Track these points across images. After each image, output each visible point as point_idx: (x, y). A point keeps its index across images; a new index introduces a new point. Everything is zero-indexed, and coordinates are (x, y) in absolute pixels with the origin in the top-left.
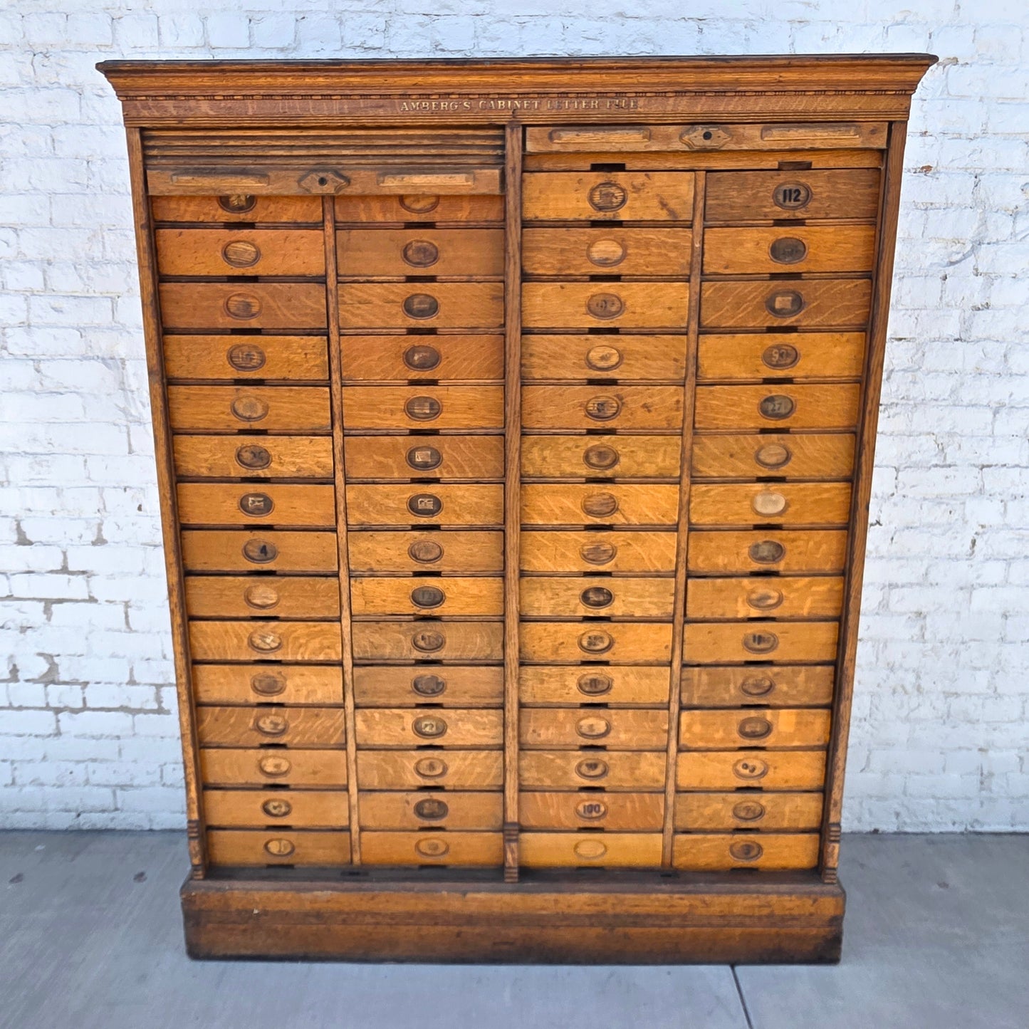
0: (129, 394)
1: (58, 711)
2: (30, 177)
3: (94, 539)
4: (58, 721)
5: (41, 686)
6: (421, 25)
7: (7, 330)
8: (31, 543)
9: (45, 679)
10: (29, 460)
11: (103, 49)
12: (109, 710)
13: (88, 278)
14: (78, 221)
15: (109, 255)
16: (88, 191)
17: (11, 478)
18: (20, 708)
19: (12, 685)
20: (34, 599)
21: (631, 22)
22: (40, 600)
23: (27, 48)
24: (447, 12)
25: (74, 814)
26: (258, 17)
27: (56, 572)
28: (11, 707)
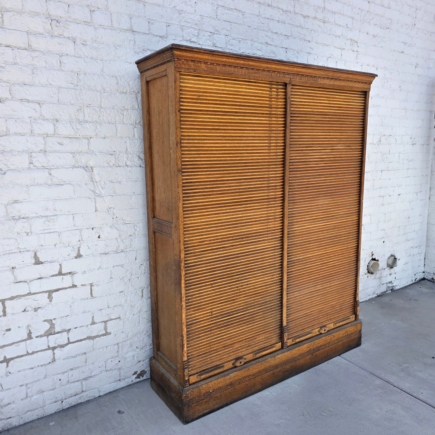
0: (95, 183)
1: (54, 348)
2: (48, 78)
3: (75, 255)
4: (54, 354)
5: (45, 338)
6: (209, 36)
7: (33, 154)
8: (42, 263)
9: (47, 334)
10: (44, 219)
11: (86, 23)
12: (81, 340)
13: (77, 129)
14: (72, 102)
15: (87, 118)
16: (77, 88)
17: (32, 231)
18: (33, 353)
19: (28, 341)
20: (43, 292)
21: (269, 46)
22: (46, 292)
23: (48, 16)
24: (217, 33)
25: (60, 402)
26: (152, 22)
27: (56, 275)
28: (28, 354)
